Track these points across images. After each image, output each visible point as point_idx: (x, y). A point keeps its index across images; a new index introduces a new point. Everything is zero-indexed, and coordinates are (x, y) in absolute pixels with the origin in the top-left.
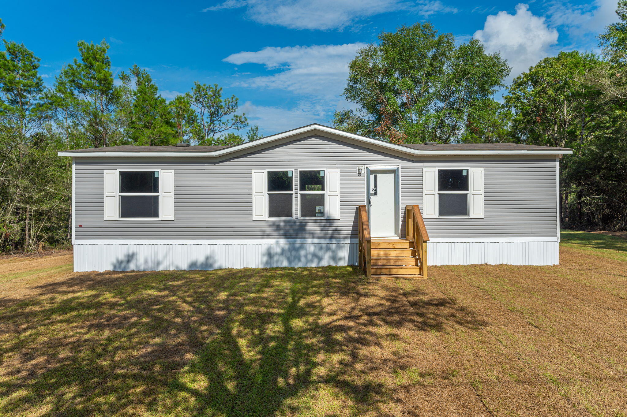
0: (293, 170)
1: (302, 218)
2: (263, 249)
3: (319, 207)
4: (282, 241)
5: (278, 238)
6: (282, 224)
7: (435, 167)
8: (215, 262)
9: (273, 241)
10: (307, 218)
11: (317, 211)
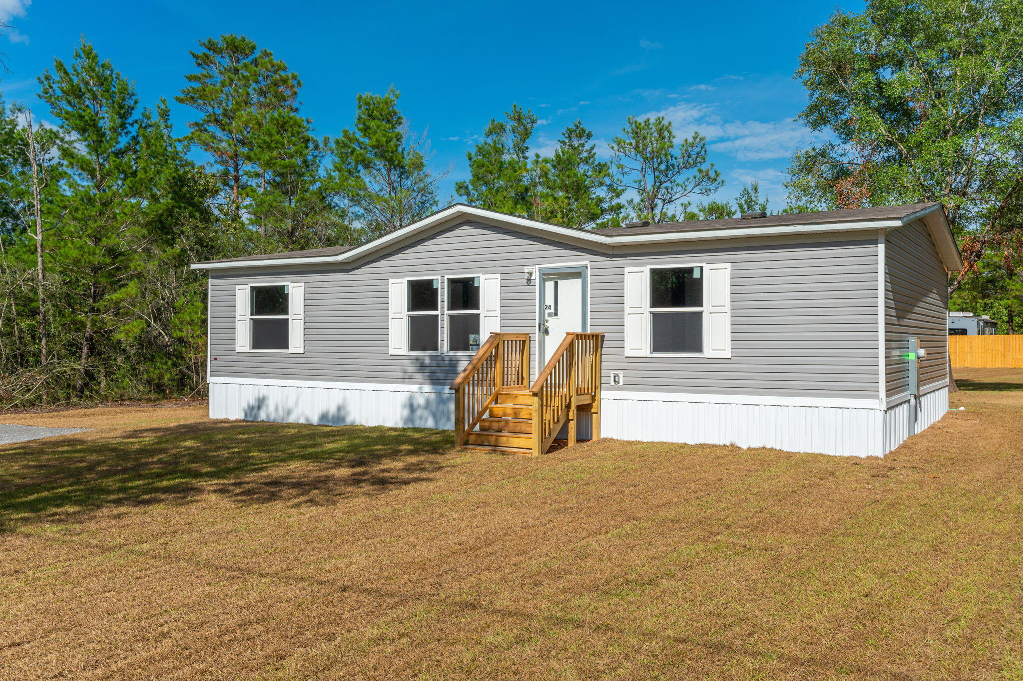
0: (439, 277)
1: (452, 353)
2: (403, 398)
3: (473, 336)
4: (427, 388)
5: (421, 384)
6: (427, 362)
7: (644, 265)
8: (348, 414)
9: (414, 388)
10: (459, 353)
11: (471, 342)
